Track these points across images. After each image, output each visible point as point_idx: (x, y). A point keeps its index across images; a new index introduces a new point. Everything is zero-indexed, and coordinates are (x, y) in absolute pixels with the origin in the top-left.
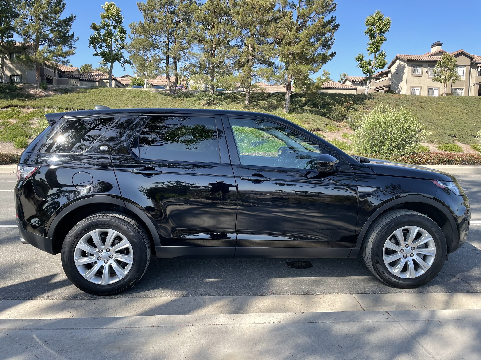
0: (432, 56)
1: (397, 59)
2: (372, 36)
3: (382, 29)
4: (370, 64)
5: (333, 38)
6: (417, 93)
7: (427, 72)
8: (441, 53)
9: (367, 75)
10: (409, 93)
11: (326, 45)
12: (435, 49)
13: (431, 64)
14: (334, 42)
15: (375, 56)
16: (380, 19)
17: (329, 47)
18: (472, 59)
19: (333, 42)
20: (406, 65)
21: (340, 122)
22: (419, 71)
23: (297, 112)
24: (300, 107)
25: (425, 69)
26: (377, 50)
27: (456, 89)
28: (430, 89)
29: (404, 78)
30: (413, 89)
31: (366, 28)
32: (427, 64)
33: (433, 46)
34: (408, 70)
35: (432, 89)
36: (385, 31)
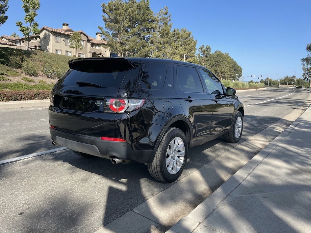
0: (65, 31)
1: (44, 29)
2: (27, 11)
3: (34, 7)
4: (28, 29)
5: (7, 6)
6: (59, 53)
7: (64, 41)
8: (70, 30)
10: (54, 52)
12: (65, 28)
13: (67, 36)
15: (31, 24)
18: (87, 37)
19: (7, 9)
20: (51, 34)
21: (17, 69)
22: (59, 39)
25: (63, 39)
26: (32, 20)
27: (81, 54)
28: (67, 52)
29: (51, 42)
30: (57, 51)
31: (23, 4)
32: (64, 36)
33: (63, 25)
34: (52, 38)
35: (68, 52)
36: (37, 9)
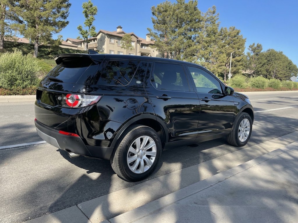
0: (118, 33)
1: (100, 32)
2: (87, 16)
3: (92, 13)
4: (87, 32)
5: (68, 12)
6: (112, 53)
7: (117, 42)
8: (123, 33)
9: (85, 39)
10: (108, 53)
11: (63, 16)
12: (119, 30)
13: (119, 38)
14: (69, 15)
15: (89, 28)
16: (91, 6)
17: (65, 18)
18: (137, 38)
20: (106, 36)
22: (113, 41)
23: (44, 58)
24: (46, 55)
25: (116, 40)
26: (91, 25)
28: (119, 52)
29: (106, 43)
30: (110, 51)
31: (83, 10)
32: (117, 38)
33: (118, 28)
34: (107, 39)
36: (94, 14)
